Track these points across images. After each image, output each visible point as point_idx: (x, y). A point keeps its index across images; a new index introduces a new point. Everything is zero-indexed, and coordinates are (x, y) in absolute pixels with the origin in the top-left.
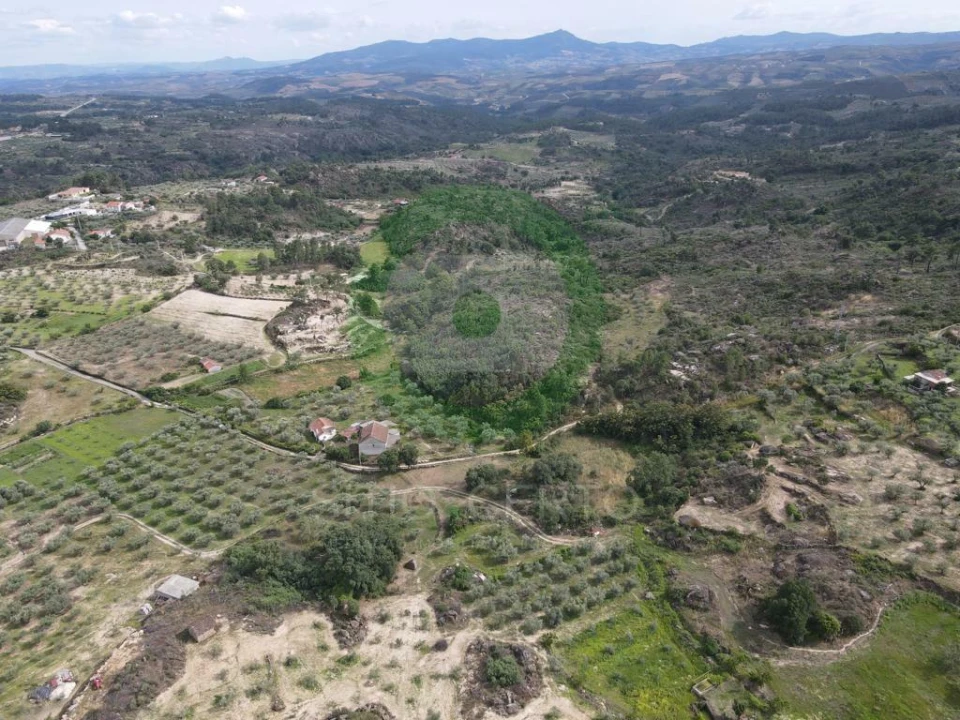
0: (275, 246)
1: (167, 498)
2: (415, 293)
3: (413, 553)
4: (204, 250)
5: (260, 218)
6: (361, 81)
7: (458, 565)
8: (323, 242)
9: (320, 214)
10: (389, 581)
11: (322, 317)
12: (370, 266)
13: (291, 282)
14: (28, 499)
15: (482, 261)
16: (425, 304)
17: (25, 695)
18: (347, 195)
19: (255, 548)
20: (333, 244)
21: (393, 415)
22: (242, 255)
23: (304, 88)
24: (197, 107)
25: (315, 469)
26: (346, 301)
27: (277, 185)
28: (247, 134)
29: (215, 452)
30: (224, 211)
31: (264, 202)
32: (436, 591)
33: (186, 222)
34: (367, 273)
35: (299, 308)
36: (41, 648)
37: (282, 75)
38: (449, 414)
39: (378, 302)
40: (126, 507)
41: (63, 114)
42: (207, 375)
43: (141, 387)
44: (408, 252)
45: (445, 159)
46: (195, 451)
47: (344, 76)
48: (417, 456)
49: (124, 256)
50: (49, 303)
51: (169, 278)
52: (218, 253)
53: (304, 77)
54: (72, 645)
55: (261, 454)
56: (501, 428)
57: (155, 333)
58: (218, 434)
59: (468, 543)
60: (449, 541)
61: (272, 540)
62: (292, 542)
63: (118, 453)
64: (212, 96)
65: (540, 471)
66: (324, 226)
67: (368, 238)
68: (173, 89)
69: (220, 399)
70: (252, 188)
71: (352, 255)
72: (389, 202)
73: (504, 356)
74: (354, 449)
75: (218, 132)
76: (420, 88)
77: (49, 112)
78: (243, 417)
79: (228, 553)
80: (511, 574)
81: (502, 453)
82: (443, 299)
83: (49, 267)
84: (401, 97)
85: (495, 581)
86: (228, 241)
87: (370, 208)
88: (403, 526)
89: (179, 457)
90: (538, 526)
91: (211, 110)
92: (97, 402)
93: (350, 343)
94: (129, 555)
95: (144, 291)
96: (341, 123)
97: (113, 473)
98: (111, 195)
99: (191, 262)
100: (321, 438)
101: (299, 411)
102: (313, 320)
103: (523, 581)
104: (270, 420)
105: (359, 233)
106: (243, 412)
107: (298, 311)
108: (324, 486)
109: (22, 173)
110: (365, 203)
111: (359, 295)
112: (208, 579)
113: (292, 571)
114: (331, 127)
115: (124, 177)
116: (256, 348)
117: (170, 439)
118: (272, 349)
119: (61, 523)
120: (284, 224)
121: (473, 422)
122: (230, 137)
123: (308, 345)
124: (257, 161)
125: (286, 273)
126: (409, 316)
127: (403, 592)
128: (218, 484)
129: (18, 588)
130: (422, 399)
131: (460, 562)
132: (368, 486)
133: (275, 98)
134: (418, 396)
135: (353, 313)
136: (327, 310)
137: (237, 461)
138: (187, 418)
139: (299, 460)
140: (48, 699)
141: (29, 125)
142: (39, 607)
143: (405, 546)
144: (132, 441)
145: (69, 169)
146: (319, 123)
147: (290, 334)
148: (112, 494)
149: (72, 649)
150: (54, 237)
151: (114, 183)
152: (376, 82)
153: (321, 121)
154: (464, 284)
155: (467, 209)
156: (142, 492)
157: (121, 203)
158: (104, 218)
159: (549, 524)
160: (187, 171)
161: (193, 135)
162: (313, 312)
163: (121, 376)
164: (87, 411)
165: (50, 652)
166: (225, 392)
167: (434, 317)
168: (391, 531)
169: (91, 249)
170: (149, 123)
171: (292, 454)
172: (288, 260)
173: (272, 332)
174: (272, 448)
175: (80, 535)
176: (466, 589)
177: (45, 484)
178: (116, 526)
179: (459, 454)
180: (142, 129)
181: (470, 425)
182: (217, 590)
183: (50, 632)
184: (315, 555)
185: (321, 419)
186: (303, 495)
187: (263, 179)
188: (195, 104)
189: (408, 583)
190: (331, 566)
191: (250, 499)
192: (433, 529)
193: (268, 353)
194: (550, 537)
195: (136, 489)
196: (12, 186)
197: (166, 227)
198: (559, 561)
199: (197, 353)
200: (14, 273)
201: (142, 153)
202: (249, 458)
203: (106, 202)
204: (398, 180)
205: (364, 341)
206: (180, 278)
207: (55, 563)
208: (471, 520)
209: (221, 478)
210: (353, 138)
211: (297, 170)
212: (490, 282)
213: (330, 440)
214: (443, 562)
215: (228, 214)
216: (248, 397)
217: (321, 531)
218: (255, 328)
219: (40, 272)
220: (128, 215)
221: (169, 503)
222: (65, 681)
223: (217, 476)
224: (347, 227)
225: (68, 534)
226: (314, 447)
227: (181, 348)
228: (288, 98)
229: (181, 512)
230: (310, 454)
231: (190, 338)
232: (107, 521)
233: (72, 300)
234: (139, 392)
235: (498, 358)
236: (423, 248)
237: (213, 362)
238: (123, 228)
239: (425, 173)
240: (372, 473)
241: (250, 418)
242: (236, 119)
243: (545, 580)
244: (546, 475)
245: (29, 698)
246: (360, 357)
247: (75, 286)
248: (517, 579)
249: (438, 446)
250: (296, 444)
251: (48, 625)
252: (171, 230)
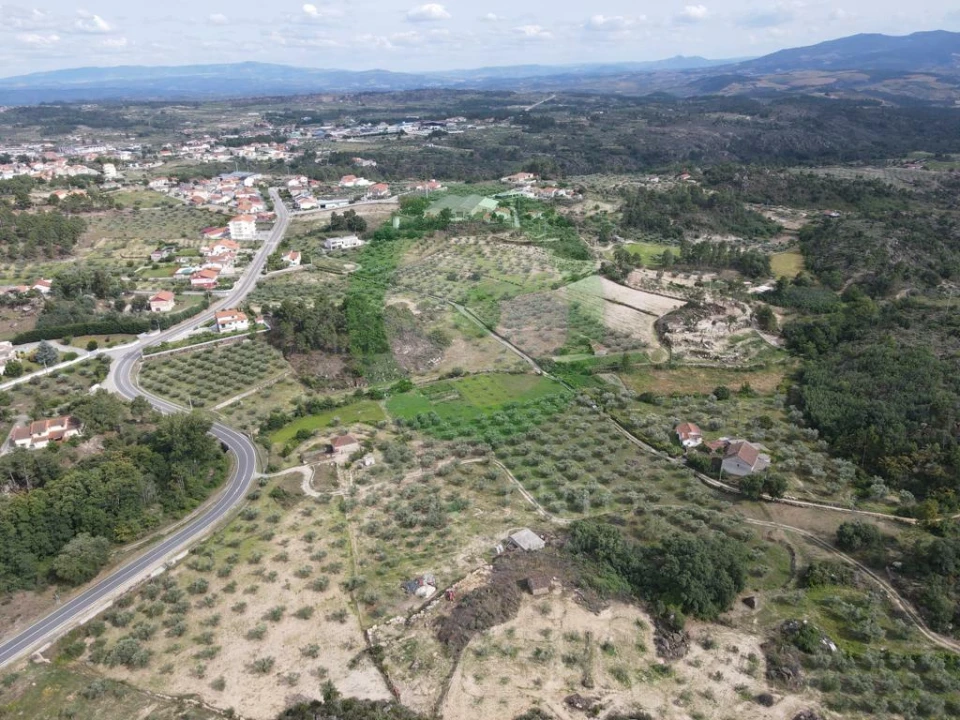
0: (683, 244)
1: (536, 459)
2: (823, 315)
3: (757, 590)
4: (615, 240)
5: (675, 215)
6: (814, 79)
7: (805, 622)
8: (733, 247)
9: (736, 218)
10: (723, 609)
11: (714, 323)
12: (778, 278)
13: (690, 283)
14: (434, 428)
15: (919, 291)
16: (833, 329)
17: (400, 583)
18: (769, 200)
19: (599, 529)
20: (742, 250)
21: (767, 439)
22: (650, 249)
23: (749, 87)
24: (639, 104)
25: (673, 472)
26: (744, 310)
27: (698, 184)
28: (680, 132)
29: (584, 429)
30: (643, 205)
31: (682, 201)
32: (773, 640)
33: (606, 212)
34: (773, 285)
35: (693, 309)
36: (418, 550)
37: (729, 74)
38: (835, 455)
39: (779, 318)
40: (502, 457)
41: (528, 108)
42: (592, 357)
43: (536, 355)
44: (827, 269)
45: (899, 169)
46: (567, 423)
47: (797, 74)
48: (785, 490)
49: (548, 237)
50: (483, 269)
51: (580, 262)
52: (628, 244)
53: (752, 75)
54: (440, 556)
55: (624, 442)
56: (898, 488)
57: (557, 309)
58: (591, 413)
59: (825, 603)
60: (801, 592)
61: (615, 527)
62: (634, 536)
63: (506, 408)
64: (657, 94)
65: (939, 553)
66: (737, 230)
67: (782, 248)
68: (622, 88)
69: (599, 382)
70: (673, 185)
71: (761, 265)
72: (817, 212)
73: (923, 406)
74: (717, 463)
75: (653, 129)
76: (886, 87)
77: (517, 107)
78: (616, 404)
79: (575, 525)
80: (870, 658)
81: (892, 517)
82: (858, 327)
83: (489, 239)
84: (860, 97)
85: (847, 657)
86: (639, 235)
87: (793, 217)
88: (751, 558)
89: (553, 425)
90: (920, 615)
91: (652, 108)
92: (500, 361)
93: (737, 354)
94: (495, 499)
95: (557, 270)
96: (781, 123)
97: (499, 424)
98: (549, 182)
99: (602, 249)
100: (685, 443)
101: (670, 411)
102: (704, 325)
103: (885, 671)
104: (640, 412)
105: (774, 242)
106: (617, 399)
107: (690, 312)
108: (679, 490)
109: (486, 158)
110: (789, 211)
111: (759, 306)
112: (554, 542)
113: (628, 563)
114: (770, 128)
115: (563, 166)
116: (643, 341)
117: (549, 407)
118: (657, 345)
119: (453, 455)
120: (698, 224)
121: (863, 472)
122: (664, 134)
123: (693, 348)
124: (684, 159)
125: (687, 273)
126: (811, 339)
127: (735, 627)
128: (581, 459)
129: (413, 496)
130: (805, 430)
131: (808, 620)
132: (723, 504)
133: (716, 97)
134: (801, 426)
135: (748, 324)
136: (721, 317)
137: (601, 443)
138: (568, 393)
139: (659, 458)
140: (414, 593)
141: (500, 117)
142: (423, 517)
143: (750, 581)
144: (519, 401)
145: (521, 156)
146: (759, 123)
147: (678, 334)
148: (494, 442)
149: (439, 560)
150: (498, 214)
151: (553, 171)
152: (832, 80)
153: (761, 121)
154: (888, 314)
155: (913, 229)
156: (517, 448)
157: (555, 190)
158: (539, 201)
159: (937, 619)
160: (617, 163)
161: (630, 131)
162: (706, 316)
163: (522, 343)
164: (490, 366)
165: (423, 556)
166: (605, 377)
167: (841, 345)
168: (736, 559)
169: (524, 227)
170: (595, 119)
171: (654, 451)
172: (692, 260)
173: (661, 328)
174: (635, 440)
175: (464, 469)
176: (809, 651)
177: (448, 418)
178: (491, 470)
179: (836, 502)
180: (587, 124)
181: (857, 473)
182: (558, 555)
183: (428, 540)
184: (653, 555)
185: (690, 424)
186: (654, 494)
187: (686, 177)
188: (638, 101)
189: (742, 619)
190: (667, 572)
191: (605, 482)
192: (785, 573)
193: (652, 348)
194: (933, 633)
195: (512, 443)
196: (477, 168)
197: (589, 214)
198: (940, 667)
199: (588, 334)
200: (464, 240)
201: (583, 146)
202: (613, 443)
203: (544, 188)
204: (834, 190)
205: (752, 356)
206: (589, 262)
207: (442, 485)
208: (833, 579)
209: (583, 455)
210: (791, 141)
211: (722, 170)
212: (924, 317)
213: (693, 448)
214: (789, 613)
215: (645, 209)
216: (625, 386)
217: (666, 535)
218: (645, 322)
219: (482, 242)
220: (558, 200)
221: (536, 464)
222: (429, 584)
223: (581, 452)
224: (762, 234)
225: (456, 465)
226: (676, 450)
227: (576, 327)
228: (730, 97)
229: (544, 475)
230: (670, 456)
231: (586, 319)
232: (485, 464)
233: (499, 269)
234: (534, 360)
235: (913, 407)
236: (846, 267)
237: (602, 346)
238: (553, 211)
239: (869, 184)
240: (730, 493)
241: (622, 406)
242: (673, 117)
243: (914, 681)
244: (947, 560)
245: (402, 586)
246: (745, 371)
247: (505, 258)
248: (878, 666)
249: (812, 487)
250: (660, 442)
251: (427, 534)
252: (591, 218)
